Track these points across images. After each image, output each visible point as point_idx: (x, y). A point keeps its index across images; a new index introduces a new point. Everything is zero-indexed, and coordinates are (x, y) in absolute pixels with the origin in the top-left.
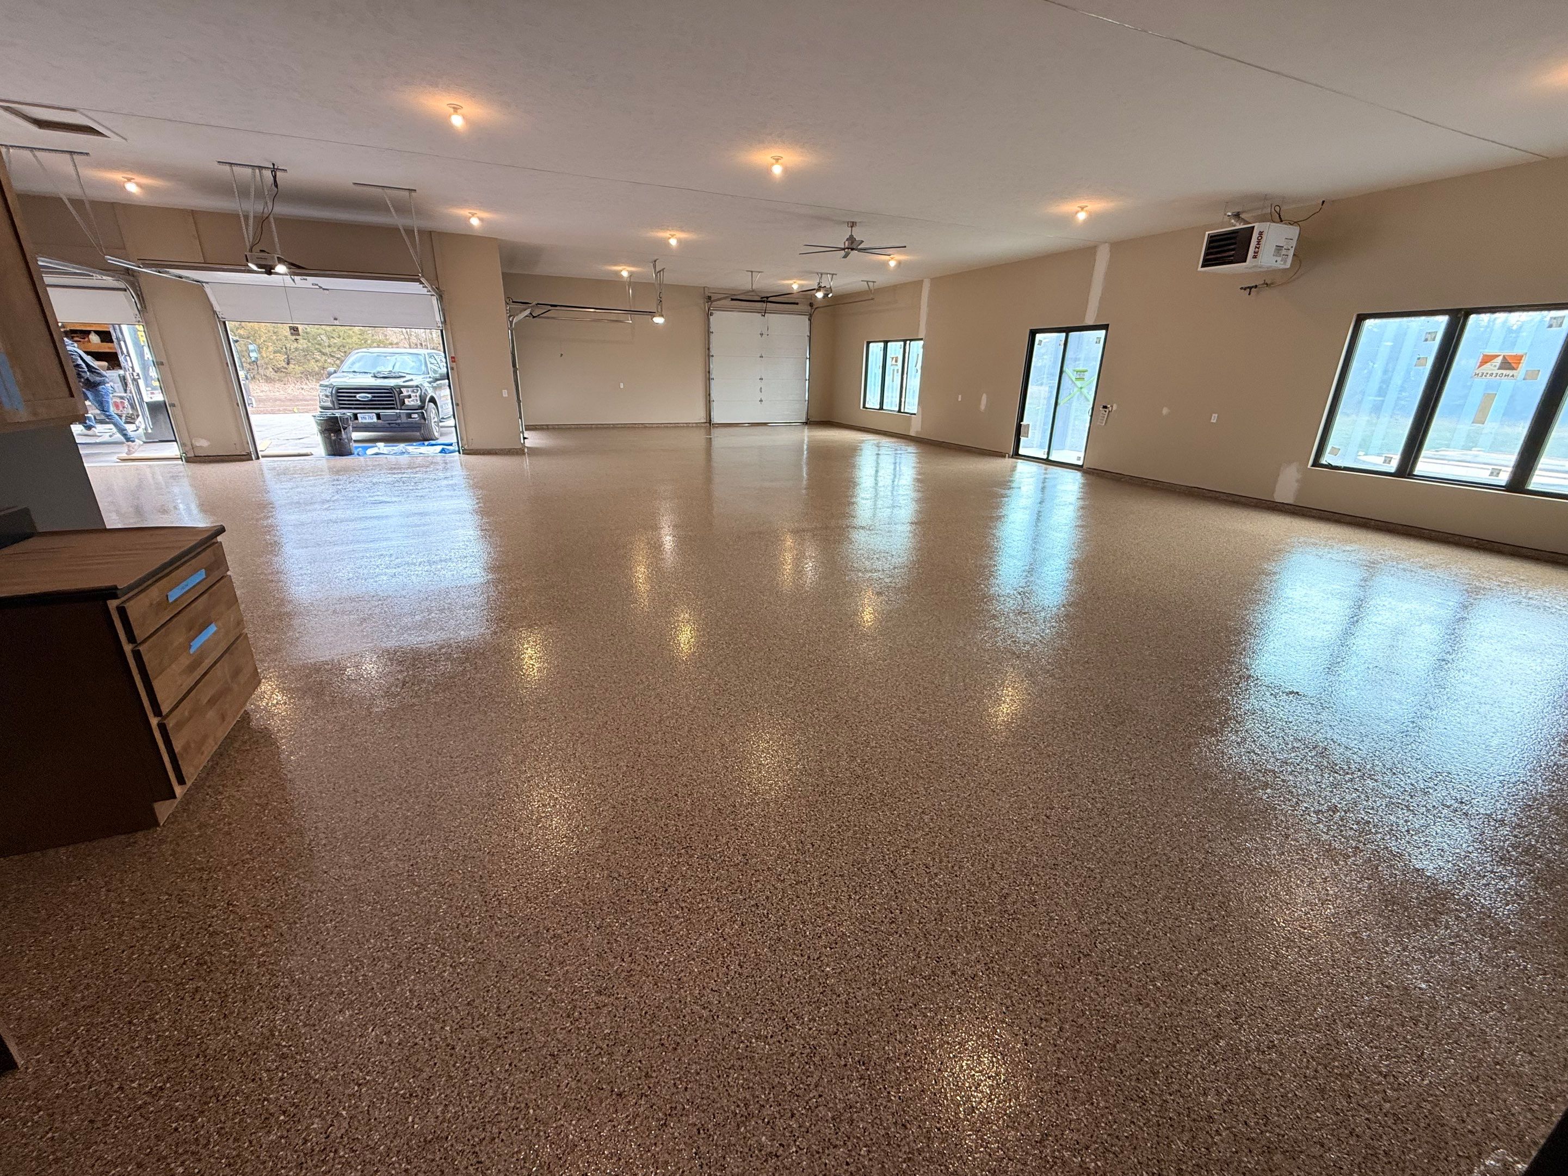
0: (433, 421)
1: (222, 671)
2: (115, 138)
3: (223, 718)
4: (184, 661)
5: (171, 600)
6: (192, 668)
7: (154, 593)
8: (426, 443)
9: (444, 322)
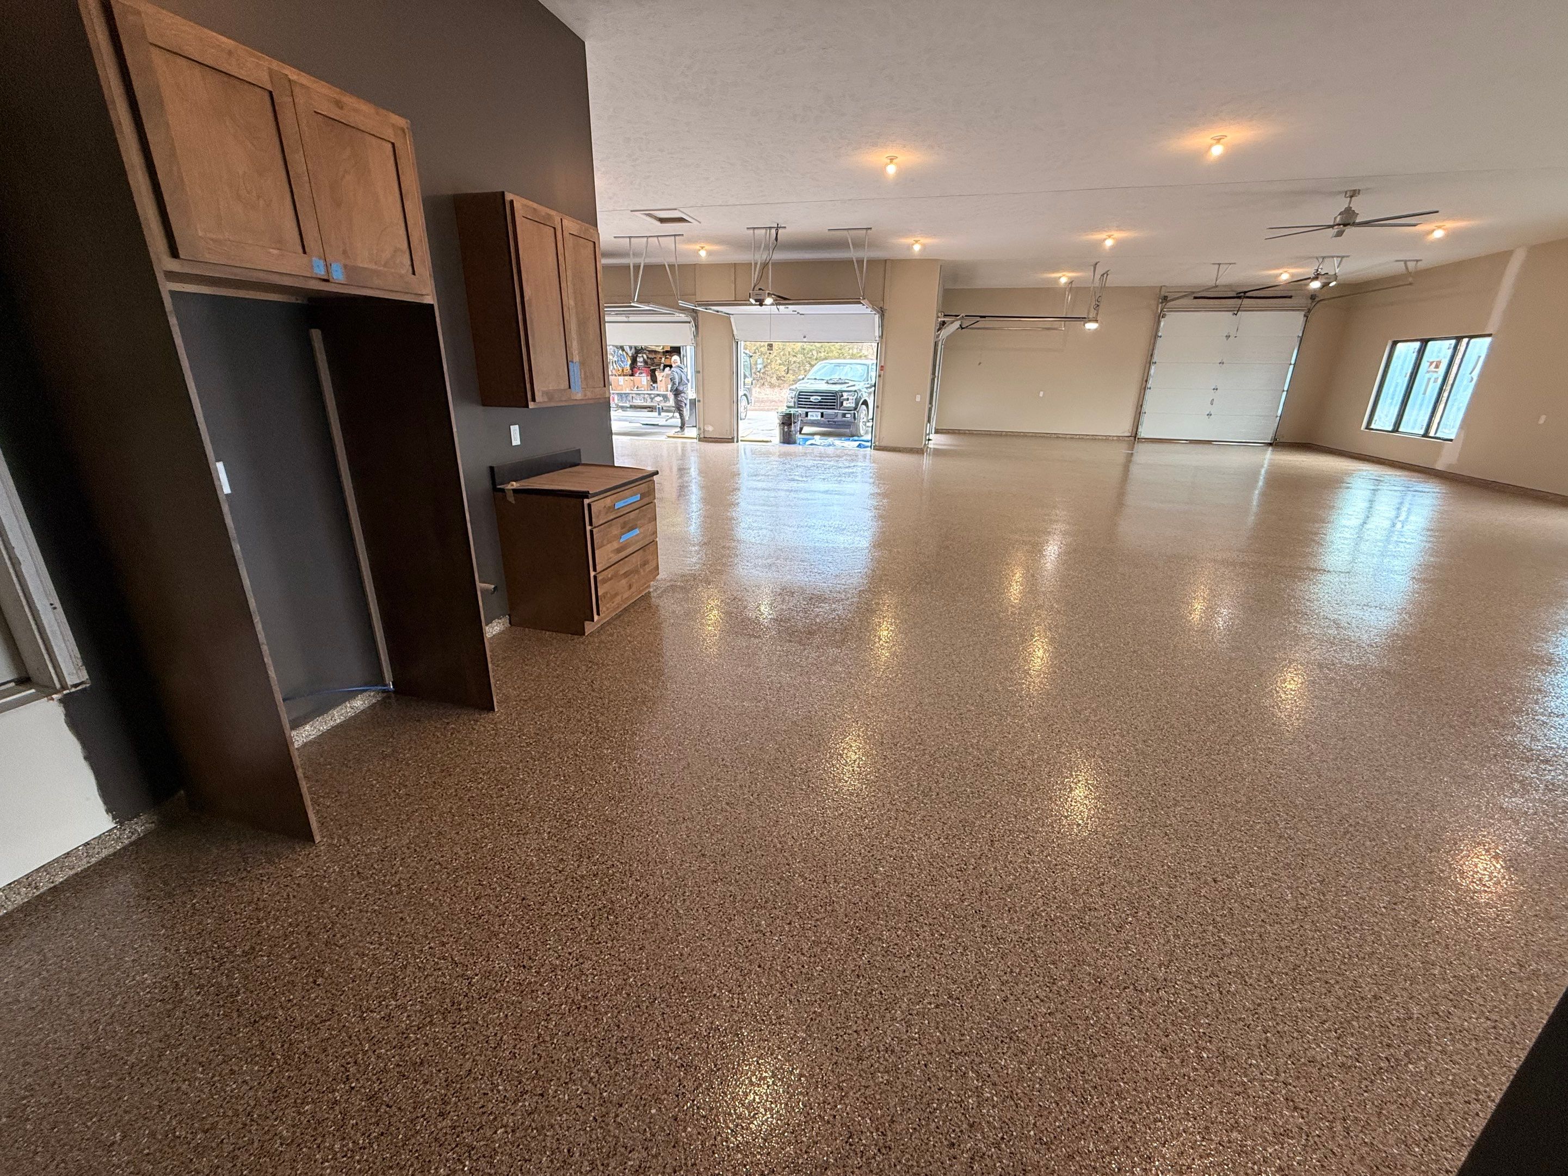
0: (862, 421)
1: (636, 560)
2: (695, 223)
3: (630, 587)
4: (616, 545)
5: (616, 508)
6: (618, 551)
7: (608, 501)
8: (851, 439)
9: (881, 337)
